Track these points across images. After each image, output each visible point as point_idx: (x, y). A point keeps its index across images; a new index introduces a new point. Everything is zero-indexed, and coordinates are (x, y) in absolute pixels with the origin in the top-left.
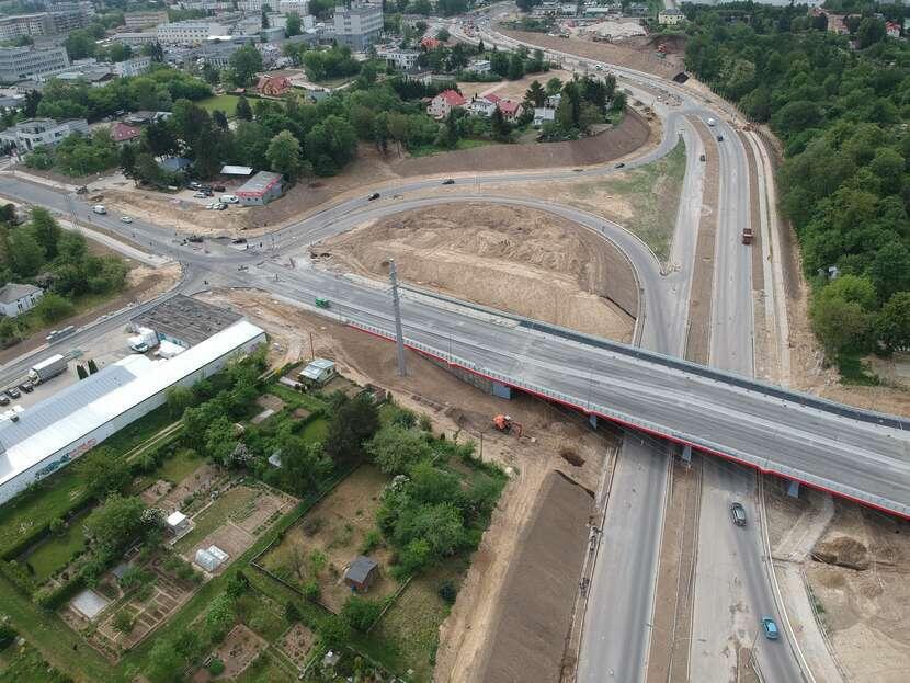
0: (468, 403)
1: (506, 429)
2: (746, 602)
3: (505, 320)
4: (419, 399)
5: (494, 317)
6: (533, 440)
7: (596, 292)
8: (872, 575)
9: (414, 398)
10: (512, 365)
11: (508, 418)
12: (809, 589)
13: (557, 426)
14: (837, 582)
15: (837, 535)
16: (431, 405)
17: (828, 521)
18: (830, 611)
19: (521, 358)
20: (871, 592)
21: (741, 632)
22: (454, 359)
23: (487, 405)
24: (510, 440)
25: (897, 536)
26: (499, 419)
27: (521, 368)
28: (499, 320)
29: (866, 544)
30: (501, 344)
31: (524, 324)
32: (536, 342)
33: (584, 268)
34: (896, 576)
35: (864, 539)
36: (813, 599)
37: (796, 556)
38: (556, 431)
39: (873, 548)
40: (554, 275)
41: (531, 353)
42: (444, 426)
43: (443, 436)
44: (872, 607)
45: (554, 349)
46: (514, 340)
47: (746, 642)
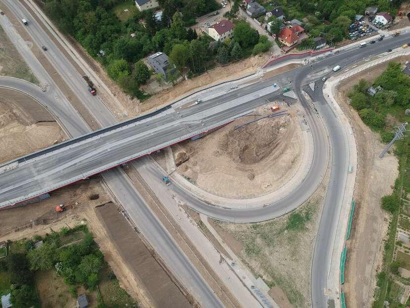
0: (39, 212)
1: (64, 209)
2: (174, 194)
3: (11, 166)
4: (18, 230)
5: (4, 168)
6: (77, 203)
7: (32, 123)
8: (192, 159)
9: (16, 231)
10: (38, 184)
11: (61, 205)
12: (183, 175)
13: (78, 191)
14: (187, 168)
15: (177, 154)
16: (27, 227)
17: (171, 152)
18: (191, 177)
19: (38, 178)
20: (195, 164)
21: (179, 202)
22: (13, 202)
23: (45, 206)
24: (69, 211)
25: (189, 144)
26: (58, 208)
27: (43, 181)
28: (8, 168)
29: (185, 152)
30: (23, 178)
31: (20, 161)
32: (35, 165)
33: (15, 114)
34: (196, 155)
35: (183, 151)
36: (185, 177)
37: (173, 169)
38: (80, 193)
39: (187, 152)
40: (7, 127)
41: (39, 172)
42: (44, 230)
43: (47, 234)
44: (197, 168)
45: (45, 162)
46: (25, 172)
47: (182, 203)
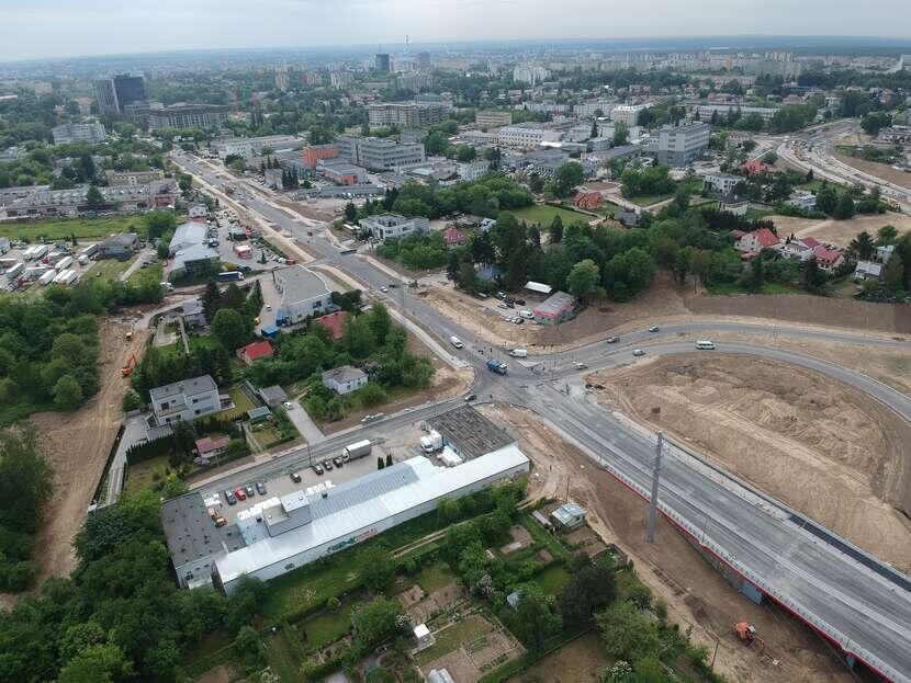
0: (712, 595)
1: (747, 640)
3: (774, 509)
4: (660, 575)
5: (761, 502)
6: (776, 662)
7: (890, 501)
9: (655, 571)
10: (770, 567)
11: (752, 629)
13: (806, 655)
16: (672, 586)
19: (783, 561)
22: (707, 540)
23: (732, 604)
24: (749, 655)
26: (742, 626)
27: (781, 573)
28: (767, 507)
30: (764, 538)
31: (795, 519)
32: (805, 546)
33: (881, 467)
38: (804, 660)
40: (844, 468)
41: (796, 558)
42: (680, 616)
43: (676, 627)
45: (825, 560)
46: (780, 536)
